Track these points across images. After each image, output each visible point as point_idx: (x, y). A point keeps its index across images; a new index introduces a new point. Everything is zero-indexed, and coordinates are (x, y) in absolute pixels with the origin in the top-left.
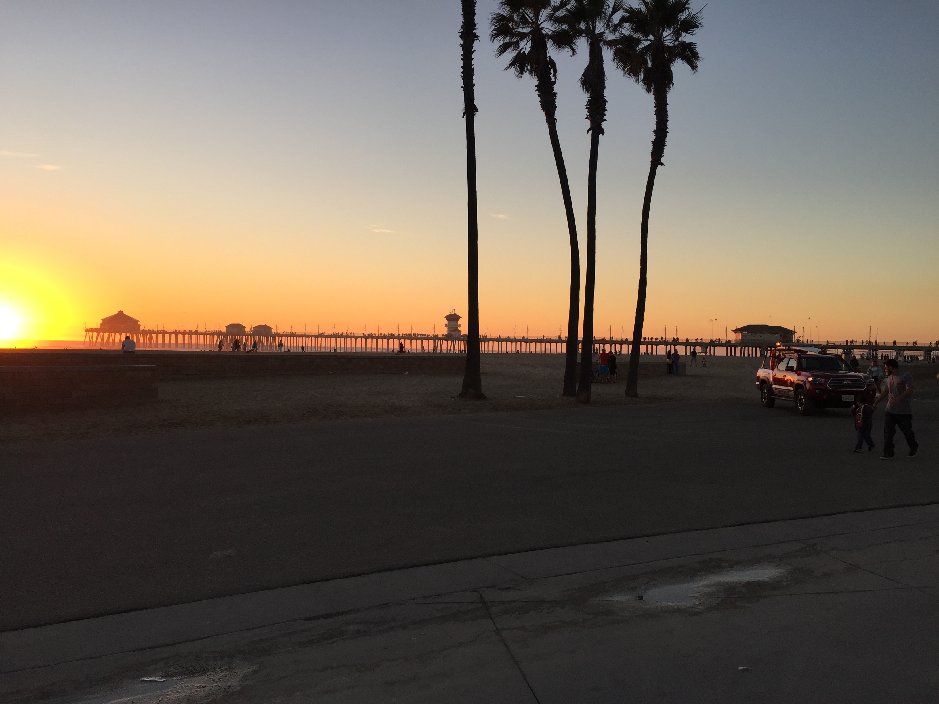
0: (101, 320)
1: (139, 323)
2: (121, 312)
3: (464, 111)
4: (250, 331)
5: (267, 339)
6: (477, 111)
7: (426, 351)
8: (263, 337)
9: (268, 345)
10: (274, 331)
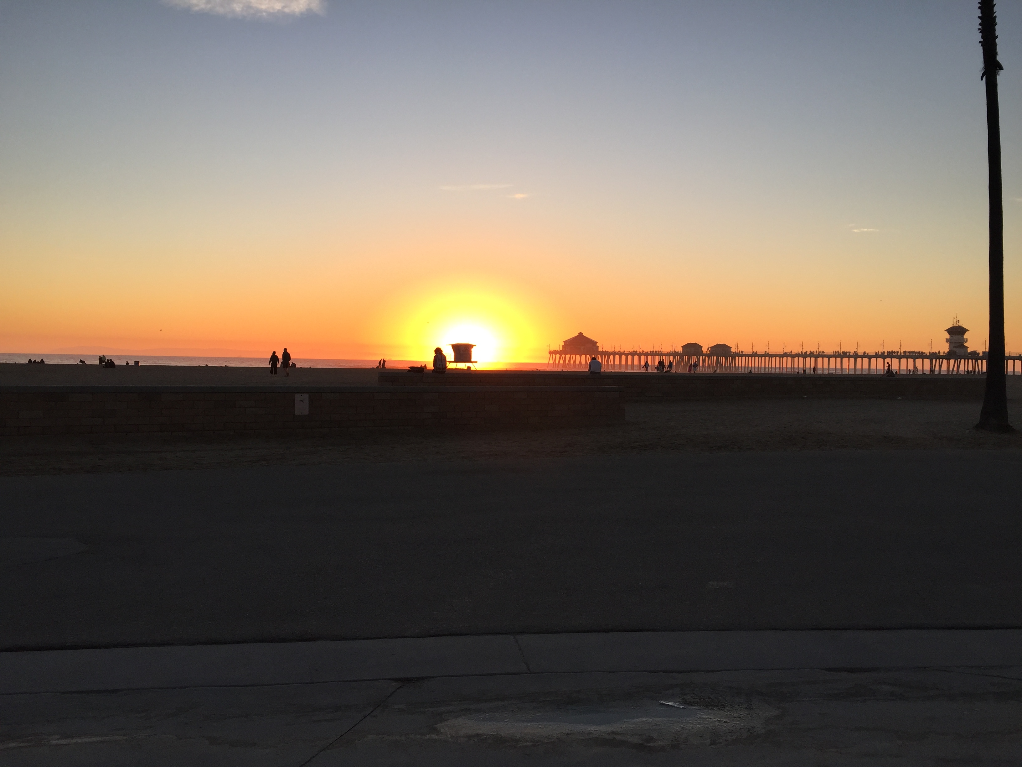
0: (563, 342)
1: (598, 344)
2: (581, 334)
3: (983, 72)
4: (707, 351)
5: (726, 359)
6: (1001, 68)
7: (920, 373)
8: (722, 357)
9: (727, 365)
10: (733, 350)
